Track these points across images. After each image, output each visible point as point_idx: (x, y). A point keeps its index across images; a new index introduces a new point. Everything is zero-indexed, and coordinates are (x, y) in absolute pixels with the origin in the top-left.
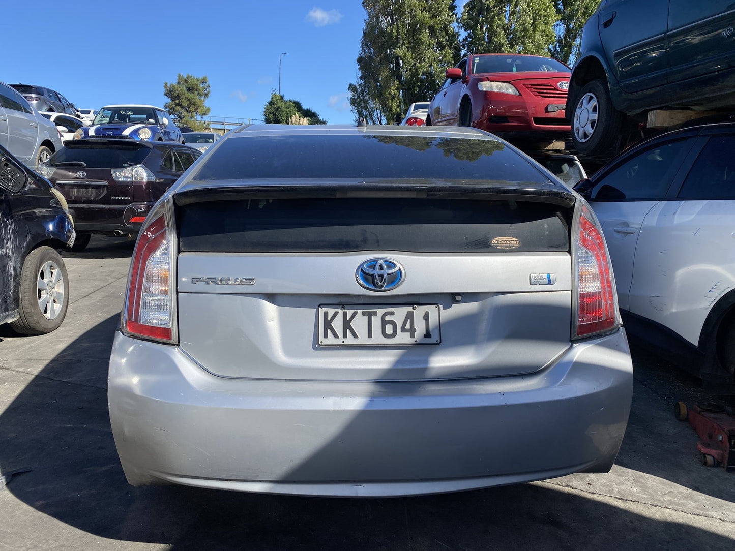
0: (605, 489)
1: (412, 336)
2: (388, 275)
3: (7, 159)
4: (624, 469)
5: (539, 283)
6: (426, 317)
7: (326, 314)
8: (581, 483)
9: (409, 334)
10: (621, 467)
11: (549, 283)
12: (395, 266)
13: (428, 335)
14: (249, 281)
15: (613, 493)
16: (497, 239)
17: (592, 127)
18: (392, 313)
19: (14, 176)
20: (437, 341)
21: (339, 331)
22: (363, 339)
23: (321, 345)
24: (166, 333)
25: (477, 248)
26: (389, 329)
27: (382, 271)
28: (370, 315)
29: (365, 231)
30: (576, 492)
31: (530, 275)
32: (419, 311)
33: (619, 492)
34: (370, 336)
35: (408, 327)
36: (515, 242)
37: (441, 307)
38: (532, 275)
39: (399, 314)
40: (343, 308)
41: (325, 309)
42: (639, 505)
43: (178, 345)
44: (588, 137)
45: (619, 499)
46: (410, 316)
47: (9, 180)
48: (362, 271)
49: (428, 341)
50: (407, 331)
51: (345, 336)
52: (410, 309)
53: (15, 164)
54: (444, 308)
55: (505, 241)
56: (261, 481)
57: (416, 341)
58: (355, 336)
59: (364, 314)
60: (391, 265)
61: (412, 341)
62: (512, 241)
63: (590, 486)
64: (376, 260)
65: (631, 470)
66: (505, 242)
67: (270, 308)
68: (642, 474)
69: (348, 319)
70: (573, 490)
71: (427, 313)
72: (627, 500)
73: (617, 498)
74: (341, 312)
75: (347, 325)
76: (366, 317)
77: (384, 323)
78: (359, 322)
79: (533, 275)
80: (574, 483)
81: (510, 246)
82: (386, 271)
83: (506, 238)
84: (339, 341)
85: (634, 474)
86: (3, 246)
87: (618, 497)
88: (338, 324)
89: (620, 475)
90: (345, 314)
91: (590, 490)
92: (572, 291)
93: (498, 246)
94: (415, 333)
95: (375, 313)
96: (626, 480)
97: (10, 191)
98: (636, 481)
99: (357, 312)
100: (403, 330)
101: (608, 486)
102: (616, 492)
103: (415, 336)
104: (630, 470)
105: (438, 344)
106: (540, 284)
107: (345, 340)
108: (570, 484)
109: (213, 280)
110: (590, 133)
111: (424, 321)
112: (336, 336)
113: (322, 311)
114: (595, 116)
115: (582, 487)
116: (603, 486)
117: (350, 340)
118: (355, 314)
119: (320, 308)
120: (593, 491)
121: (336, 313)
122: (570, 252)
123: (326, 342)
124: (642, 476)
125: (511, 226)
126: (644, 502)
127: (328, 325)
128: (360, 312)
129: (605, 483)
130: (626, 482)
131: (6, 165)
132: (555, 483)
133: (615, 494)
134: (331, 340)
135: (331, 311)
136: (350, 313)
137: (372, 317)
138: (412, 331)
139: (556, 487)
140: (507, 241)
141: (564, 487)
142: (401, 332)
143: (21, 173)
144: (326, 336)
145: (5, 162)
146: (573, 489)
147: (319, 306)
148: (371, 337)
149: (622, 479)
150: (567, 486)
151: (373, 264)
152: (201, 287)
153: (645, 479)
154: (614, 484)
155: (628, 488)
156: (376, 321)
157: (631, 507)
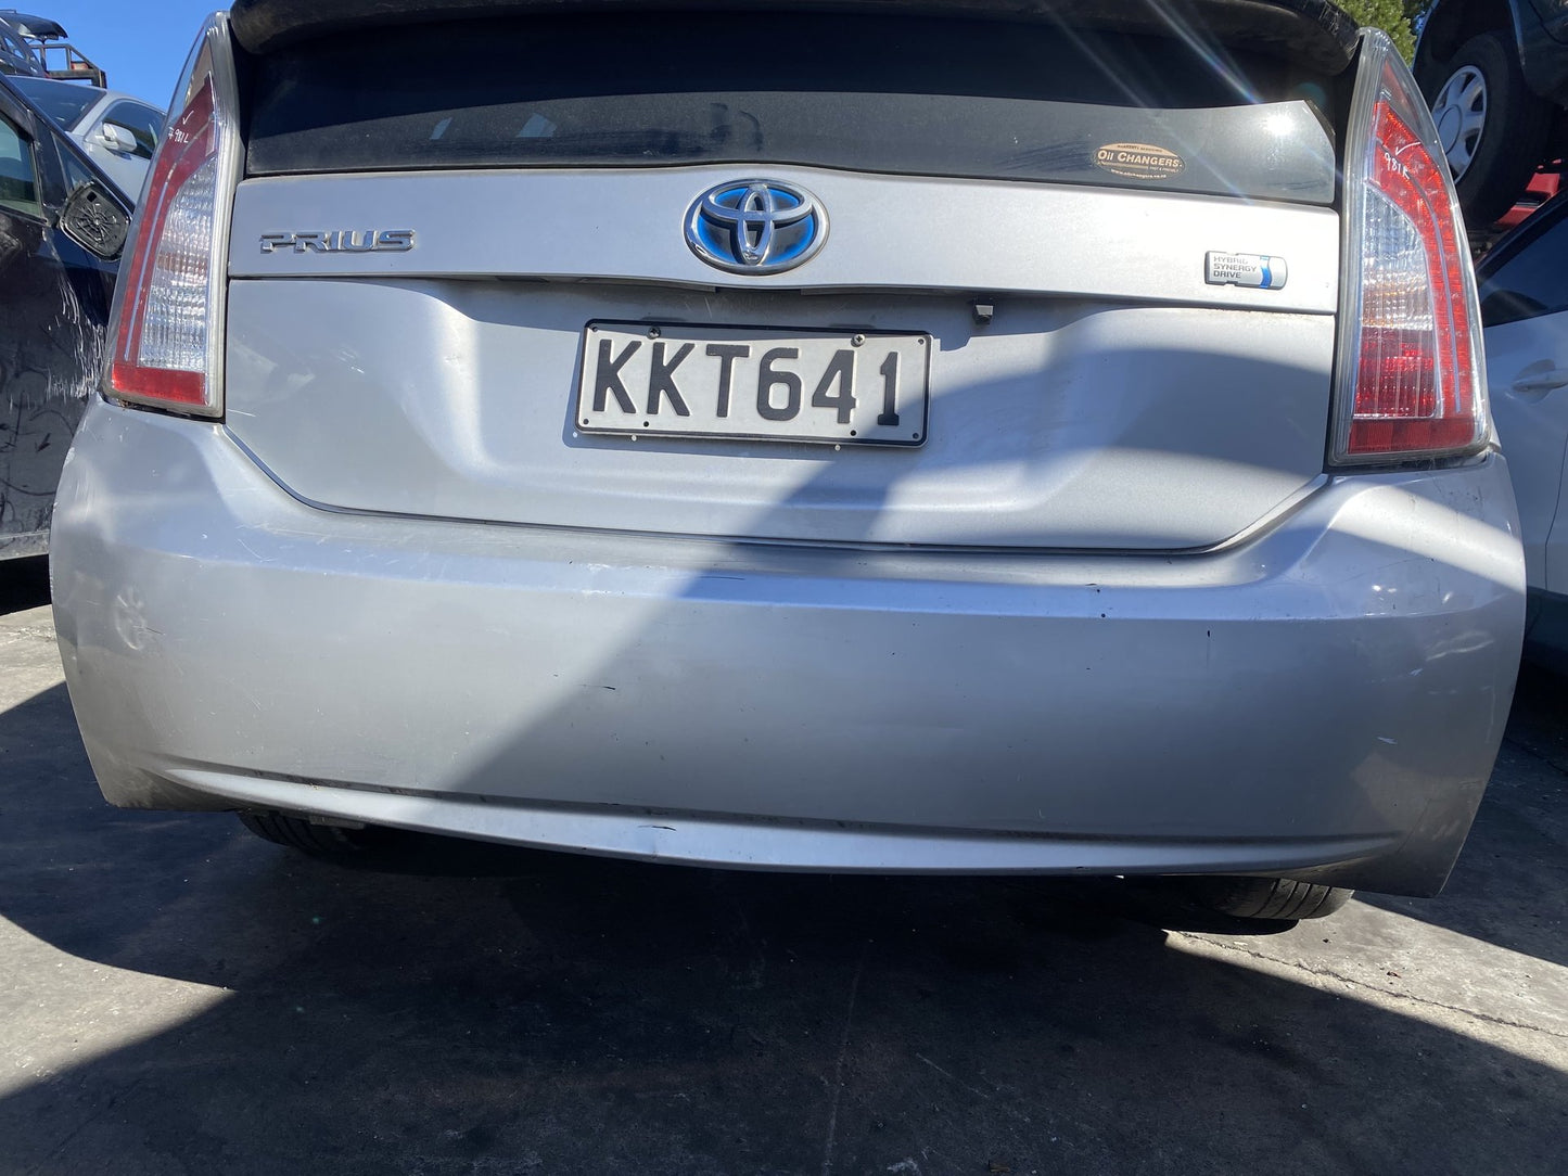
0: (1438, 990)
1: (843, 418)
2: (778, 225)
3: (97, 186)
4: (1501, 951)
5: (1235, 279)
6: (889, 369)
7: (605, 346)
8: (1367, 968)
9: (834, 412)
10: (1491, 946)
11: (1267, 283)
12: (800, 200)
13: (889, 417)
14: (397, 241)
15: (1460, 1000)
16: (1113, 147)
17: (1469, 150)
18: (792, 354)
19: (106, 221)
20: (915, 435)
21: (638, 392)
22: (701, 419)
23: (583, 429)
24: (190, 384)
25: (1051, 170)
26: (778, 396)
27: (760, 213)
28: (727, 355)
29: (725, 107)
30: (1350, 989)
31: (1207, 255)
32: (870, 353)
33: (1478, 1001)
34: (722, 411)
35: (833, 391)
36: (1168, 161)
37: (936, 343)
38: (1212, 256)
39: (812, 356)
40: (654, 331)
41: (603, 334)
42: (1537, 1036)
43: (222, 420)
44: (1458, 176)
45: (1477, 1016)
46: (842, 362)
47: (96, 231)
48: (703, 212)
49: (889, 433)
50: (830, 403)
51: (652, 408)
52: (844, 343)
53: (113, 198)
54: (944, 347)
55: (1136, 155)
56: (393, 791)
57: (853, 433)
58: (681, 410)
59: (711, 351)
60: (788, 197)
61: (842, 431)
62: (1159, 157)
63: (1393, 979)
64: (745, 185)
65: (1520, 955)
66: (1138, 159)
67: (454, 326)
68: (1552, 966)
69: (665, 364)
70: (1342, 983)
71: (892, 358)
72: (1500, 1021)
73: (1469, 1013)
74: (647, 344)
75: (661, 378)
76: (717, 361)
77: (766, 378)
78: (696, 372)
79: (1218, 255)
80: (1346, 967)
81: (1151, 172)
82: (774, 214)
83: (1140, 148)
84: (635, 422)
85: (1531, 964)
86: (80, 379)
87: (1476, 1011)
88: (635, 376)
89: (1485, 963)
90: (658, 350)
91: (1392, 987)
92: (1337, 316)
93: (1115, 168)
94: (852, 411)
95: (743, 352)
96: (1506, 976)
97: (95, 253)
98: (1534, 982)
99: (693, 346)
100: (819, 400)
101: (1448, 983)
102: (1468, 999)
103: (851, 419)
104: (1516, 955)
105: (916, 444)
106: (1236, 284)
107: (650, 418)
108: (1336, 969)
109: (310, 239)
110: (1463, 166)
111: (882, 379)
112: (627, 407)
113: (594, 338)
114: (1478, 121)
115: (1369, 979)
116: (1434, 983)
117: (666, 420)
118: (687, 349)
119: (589, 331)
120: (1400, 992)
121: (634, 346)
122: (1337, 206)
123: (598, 421)
124: (1552, 971)
125: (1157, 116)
126: (1553, 1032)
127: (608, 376)
128: (700, 346)
129: (1439, 977)
130: (1505, 981)
131: (92, 197)
132: (1290, 962)
133: (1465, 1005)
134: (612, 417)
135: (619, 341)
136: (671, 347)
137: (734, 360)
138: (844, 404)
139: (1289, 971)
140: (1142, 155)
141: (1314, 973)
142: (813, 406)
143: (120, 214)
144: (599, 405)
145: (90, 191)
146: (1343, 980)
147: (587, 325)
148: (725, 415)
149: (1489, 972)
150: (1327, 972)
151: (734, 194)
152: (282, 260)
153: (1562, 978)
154: (1467, 981)
155: (1507, 994)
156: (745, 374)
157: (1511, 1039)
